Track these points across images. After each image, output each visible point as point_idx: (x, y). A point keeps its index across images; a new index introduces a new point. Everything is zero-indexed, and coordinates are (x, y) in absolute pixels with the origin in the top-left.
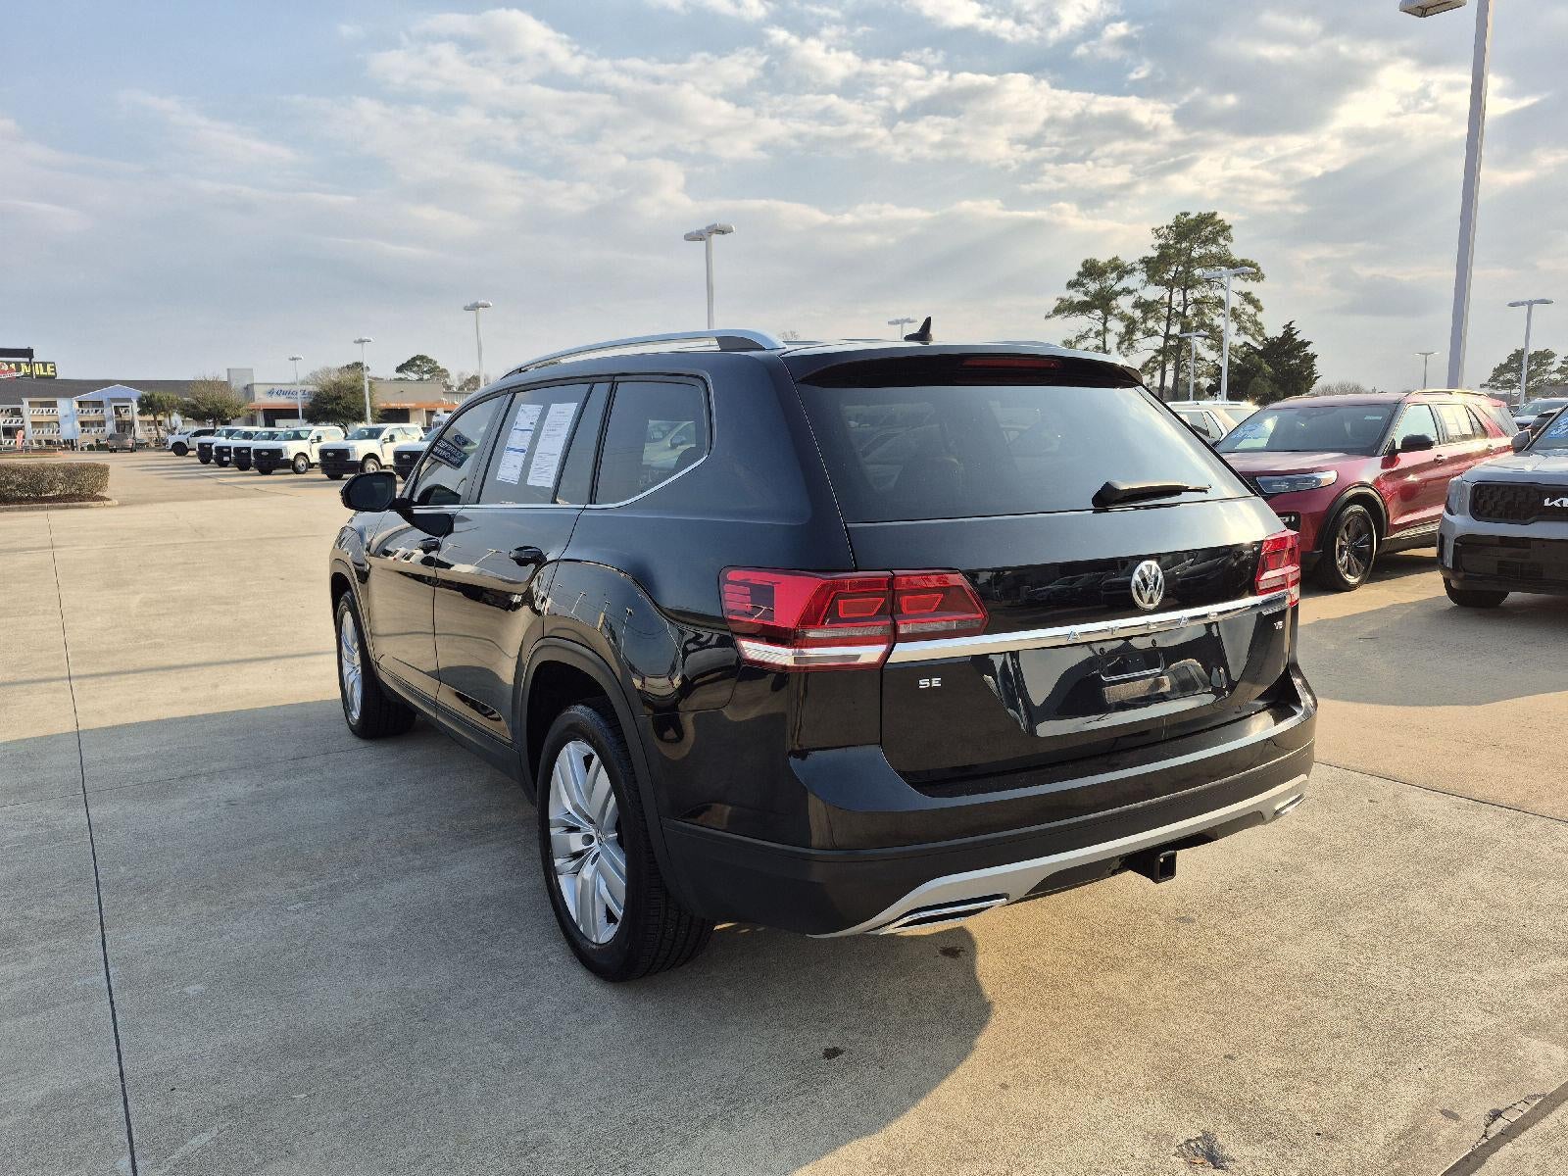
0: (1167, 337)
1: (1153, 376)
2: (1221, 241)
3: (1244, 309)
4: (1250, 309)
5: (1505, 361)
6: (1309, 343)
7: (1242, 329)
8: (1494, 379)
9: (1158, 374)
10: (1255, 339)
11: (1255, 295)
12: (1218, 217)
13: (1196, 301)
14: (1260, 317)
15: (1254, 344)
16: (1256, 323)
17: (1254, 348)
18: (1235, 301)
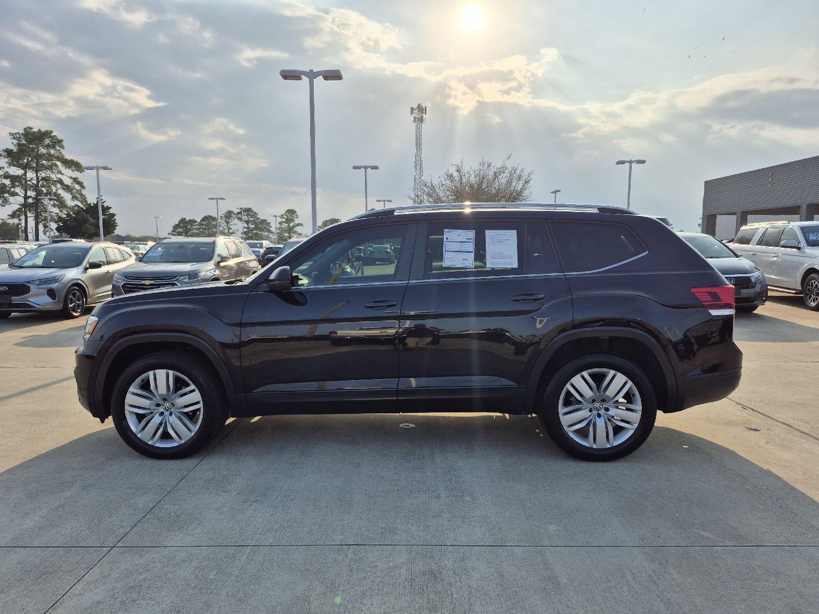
0: (26, 197)
1: (20, 220)
2: (58, 148)
3: (74, 187)
4: (78, 187)
5: (177, 223)
6: (110, 208)
7: (74, 198)
8: (174, 230)
9: (23, 217)
10: (82, 203)
11: (80, 179)
12: (53, 134)
13: (43, 179)
14: (83, 192)
15: (81, 206)
16: (81, 195)
17: (82, 208)
18: (67, 181)
